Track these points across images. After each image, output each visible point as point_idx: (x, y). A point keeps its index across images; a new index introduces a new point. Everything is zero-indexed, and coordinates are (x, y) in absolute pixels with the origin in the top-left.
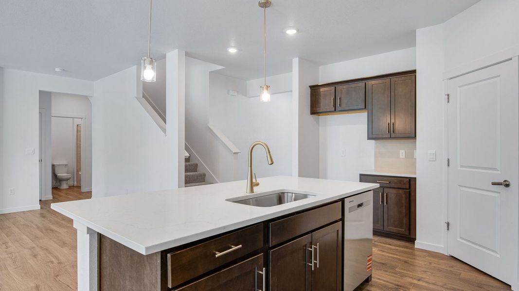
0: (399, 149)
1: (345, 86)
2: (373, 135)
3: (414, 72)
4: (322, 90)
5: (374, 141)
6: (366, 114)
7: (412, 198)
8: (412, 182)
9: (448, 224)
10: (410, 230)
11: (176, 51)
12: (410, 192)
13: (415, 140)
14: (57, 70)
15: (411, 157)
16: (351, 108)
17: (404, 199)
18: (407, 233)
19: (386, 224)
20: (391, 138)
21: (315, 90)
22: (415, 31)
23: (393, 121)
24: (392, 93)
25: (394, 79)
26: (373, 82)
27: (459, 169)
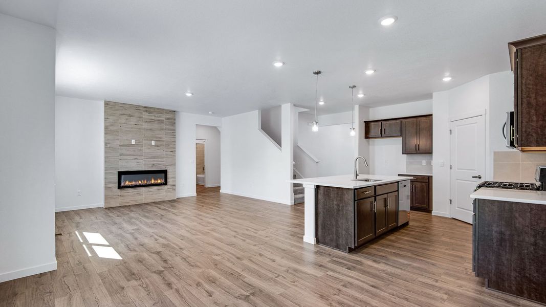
0: (422, 160)
1: (388, 122)
2: (405, 152)
3: (431, 115)
4: (372, 124)
5: (406, 155)
6: (401, 138)
7: (430, 187)
8: (430, 179)
9: (451, 200)
10: (429, 205)
11: (290, 104)
12: (429, 184)
13: (431, 155)
14: (210, 113)
15: (429, 164)
16: (392, 135)
17: (425, 188)
18: (427, 207)
19: (414, 203)
20: (417, 153)
21: (368, 124)
22: (432, 94)
23: (418, 143)
24: (418, 128)
25: (419, 119)
26: (406, 120)
27: (457, 170)
